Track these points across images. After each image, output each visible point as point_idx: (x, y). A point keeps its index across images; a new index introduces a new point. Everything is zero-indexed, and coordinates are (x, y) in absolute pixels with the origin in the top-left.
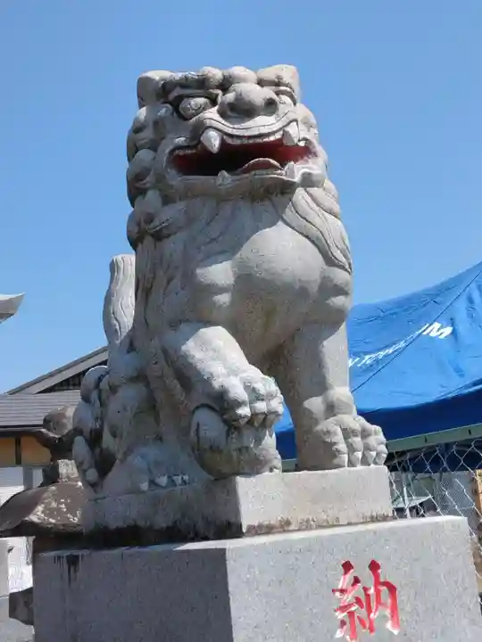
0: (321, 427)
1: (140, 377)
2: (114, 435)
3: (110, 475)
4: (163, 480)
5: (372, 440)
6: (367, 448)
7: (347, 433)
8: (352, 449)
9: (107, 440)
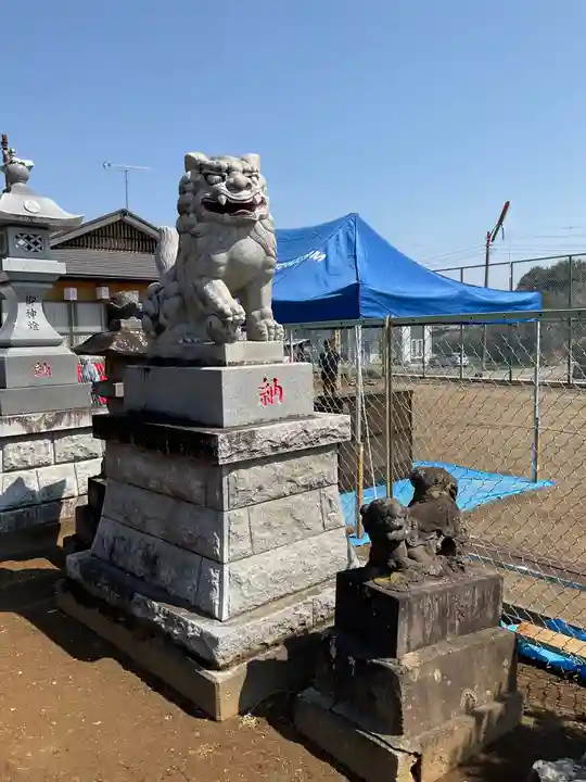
0: (258, 323)
1: (179, 294)
2: (166, 317)
3: (162, 335)
4: (189, 340)
5: (278, 331)
6: (277, 334)
7: (269, 328)
8: (270, 334)
9: (162, 320)
